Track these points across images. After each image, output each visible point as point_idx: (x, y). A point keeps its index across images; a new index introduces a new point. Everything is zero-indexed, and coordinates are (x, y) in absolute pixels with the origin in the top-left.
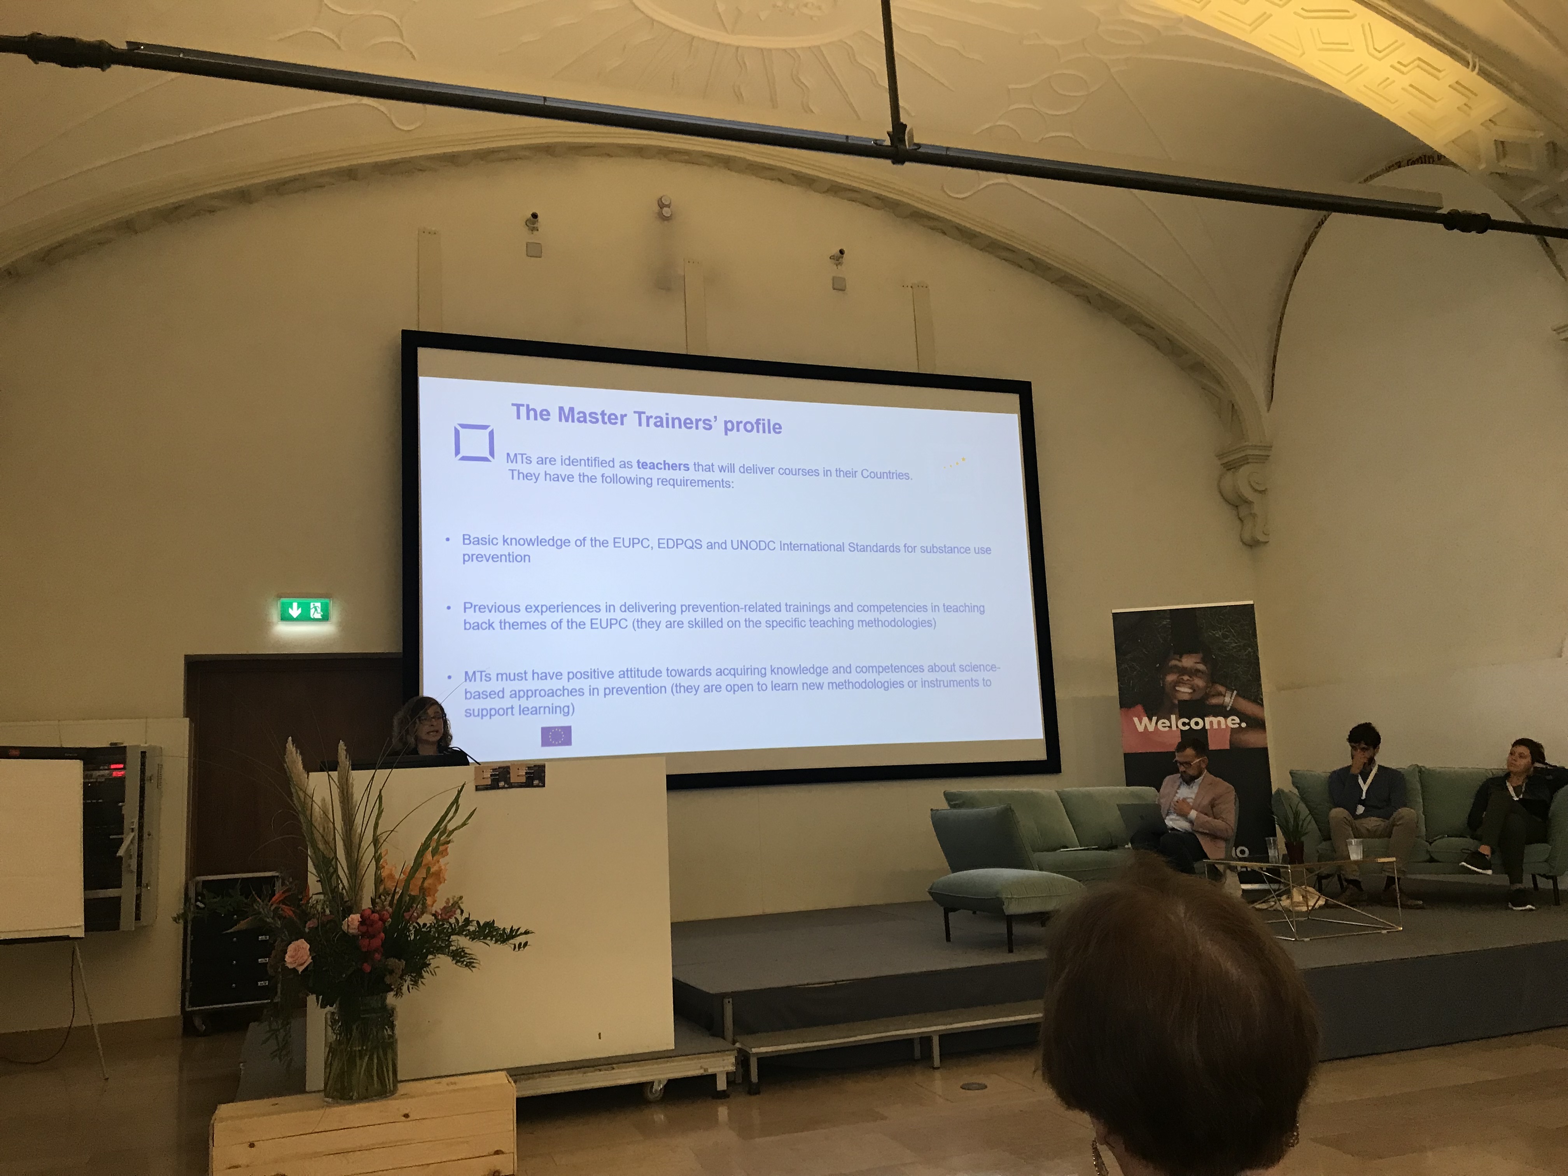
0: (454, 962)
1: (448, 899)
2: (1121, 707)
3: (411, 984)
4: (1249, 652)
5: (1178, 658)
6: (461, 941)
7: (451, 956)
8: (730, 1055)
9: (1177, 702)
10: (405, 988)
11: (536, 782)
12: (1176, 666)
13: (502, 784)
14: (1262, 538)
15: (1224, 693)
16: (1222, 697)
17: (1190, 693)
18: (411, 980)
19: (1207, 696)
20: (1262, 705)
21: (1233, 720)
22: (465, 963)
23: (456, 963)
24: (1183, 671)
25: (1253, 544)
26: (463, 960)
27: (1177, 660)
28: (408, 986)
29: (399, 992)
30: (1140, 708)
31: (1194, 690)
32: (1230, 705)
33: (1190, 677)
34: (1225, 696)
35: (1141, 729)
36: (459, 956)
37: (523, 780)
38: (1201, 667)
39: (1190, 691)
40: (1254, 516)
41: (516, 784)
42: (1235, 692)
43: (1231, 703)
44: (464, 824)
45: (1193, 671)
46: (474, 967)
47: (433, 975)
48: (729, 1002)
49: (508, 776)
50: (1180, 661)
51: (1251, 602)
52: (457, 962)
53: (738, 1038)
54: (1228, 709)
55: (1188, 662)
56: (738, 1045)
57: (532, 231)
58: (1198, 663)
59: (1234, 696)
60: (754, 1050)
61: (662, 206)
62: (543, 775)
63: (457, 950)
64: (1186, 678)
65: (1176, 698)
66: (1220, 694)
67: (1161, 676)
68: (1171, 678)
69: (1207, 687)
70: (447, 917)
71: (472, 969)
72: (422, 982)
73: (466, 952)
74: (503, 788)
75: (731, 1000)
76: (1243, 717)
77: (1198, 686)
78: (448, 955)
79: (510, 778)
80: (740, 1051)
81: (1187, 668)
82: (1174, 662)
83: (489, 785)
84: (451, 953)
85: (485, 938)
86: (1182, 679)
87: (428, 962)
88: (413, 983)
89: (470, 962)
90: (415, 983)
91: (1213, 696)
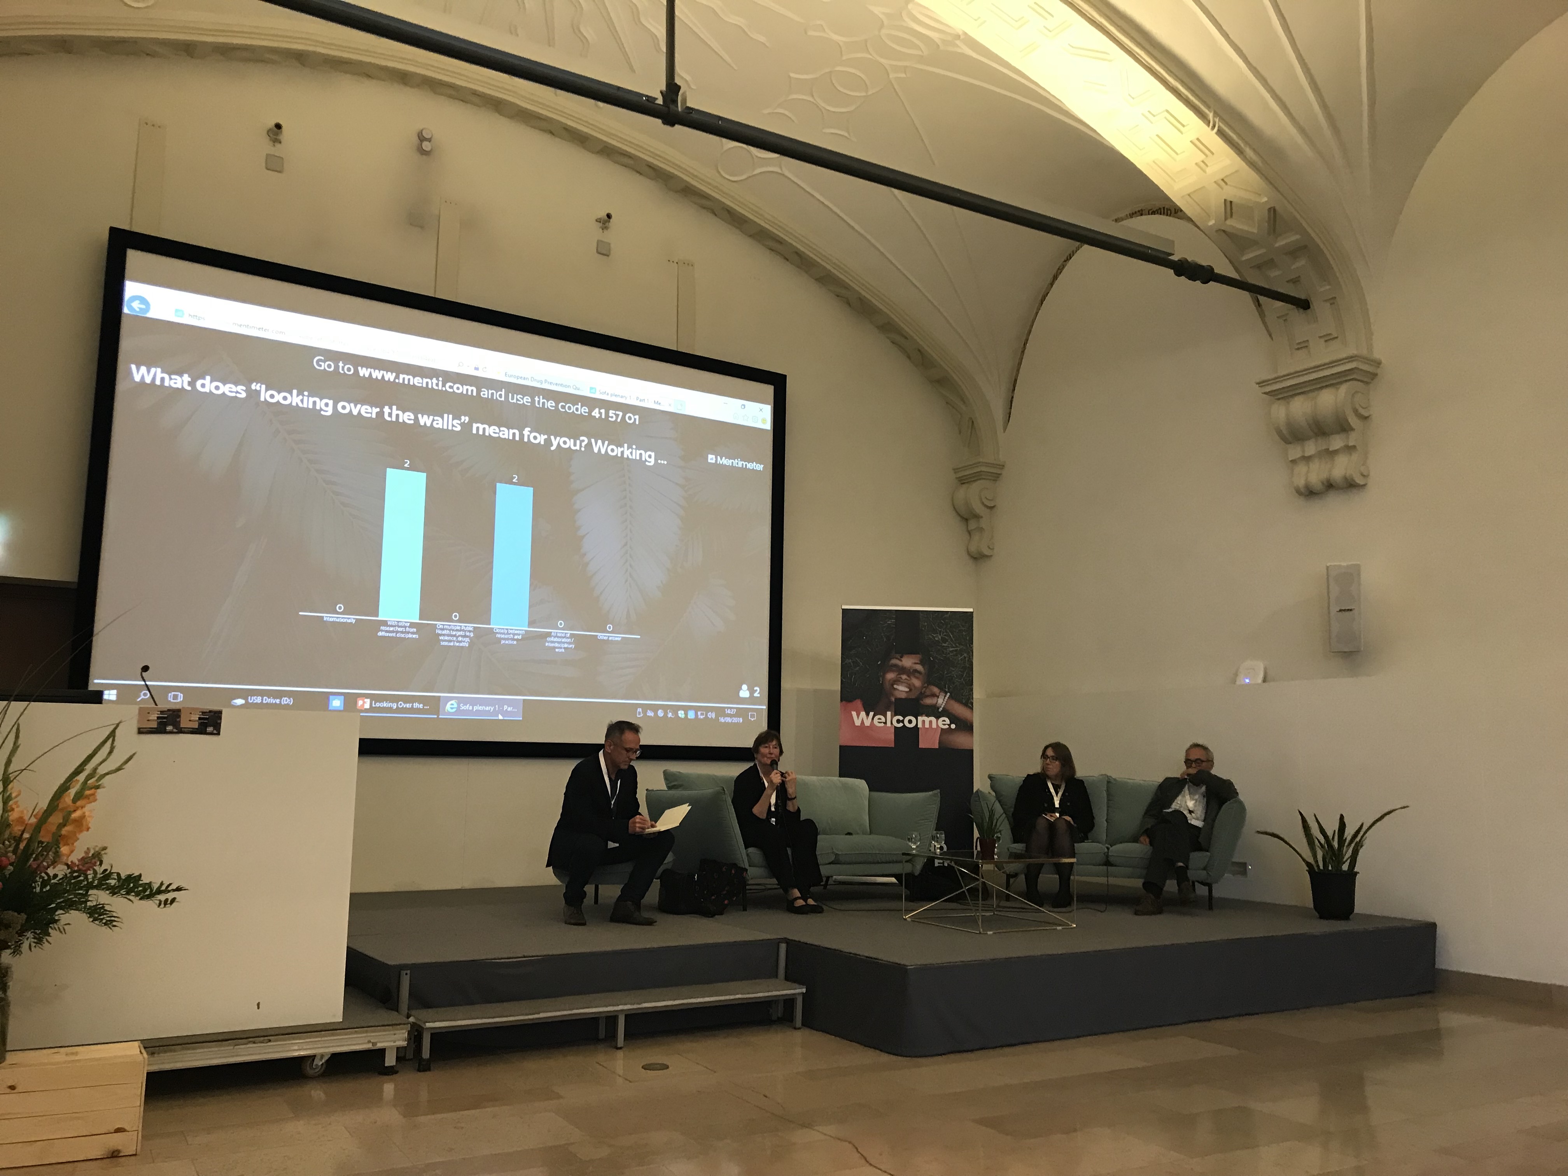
0: (91, 919)
1: (88, 849)
2: (841, 700)
3: (34, 942)
4: (965, 657)
5: (899, 657)
6: (99, 897)
7: (89, 913)
8: (402, 1029)
9: (893, 699)
10: (25, 946)
11: (210, 729)
12: (896, 666)
13: (169, 728)
14: (986, 552)
15: (938, 695)
16: (936, 698)
17: (907, 692)
18: (34, 938)
19: (922, 695)
20: (972, 709)
21: (944, 721)
22: (104, 921)
23: (92, 921)
24: (902, 670)
25: (978, 558)
26: (102, 917)
27: (899, 659)
28: (30, 945)
29: (17, 951)
30: (858, 703)
31: (911, 690)
32: (942, 706)
33: (908, 676)
34: (938, 697)
35: (858, 723)
36: (98, 914)
37: (196, 725)
38: (919, 667)
39: (907, 690)
40: (981, 530)
41: (186, 730)
42: (949, 694)
43: (944, 704)
44: (119, 769)
45: (911, 671)
46: (115, 926)
47: (61, 932)
48: (406, 974)
49: (178, 720)
50: (901, 661)
51: (971, 610)
52: (95, 920)
53: (413, 1012)
54: (941, 709)
55: (908, 662)
56: (412, 1019)
57: (274, 142)
58: (915, 663)
59: (947, 698)
60: (428, 1025)
61: (421, 138)
62: (219, 721)
63: (97, 905)
64: (904, 677)
65: (893, 695)
66: (934, 695)
67: (882, 674)
68: (890, 676)
69: (923, 687)
70: (84, 869)
71: (113, 928)
72: (47, 941)
73: (106, 908)
74: (171, 732)
75: (408, 972)
76: (953, 719)
77: (914, 685)
78: (84, 911)
79: (180, 721)
80: (413, 1025)
81: (905, 668)
82: (894, 661)
83: (155, 728)
84: (88, 909)
85: (128, 893)
86: (901, 678)
87: (57, 918)
88: (36, 941)
89: (109, 921)
90: (39, 941)
91: (928, 696)
